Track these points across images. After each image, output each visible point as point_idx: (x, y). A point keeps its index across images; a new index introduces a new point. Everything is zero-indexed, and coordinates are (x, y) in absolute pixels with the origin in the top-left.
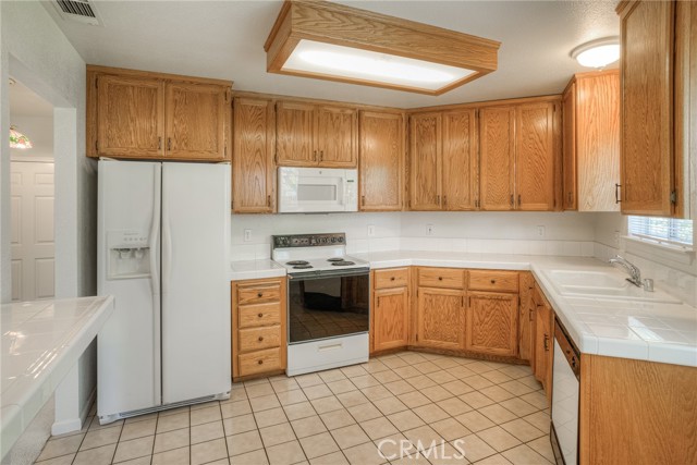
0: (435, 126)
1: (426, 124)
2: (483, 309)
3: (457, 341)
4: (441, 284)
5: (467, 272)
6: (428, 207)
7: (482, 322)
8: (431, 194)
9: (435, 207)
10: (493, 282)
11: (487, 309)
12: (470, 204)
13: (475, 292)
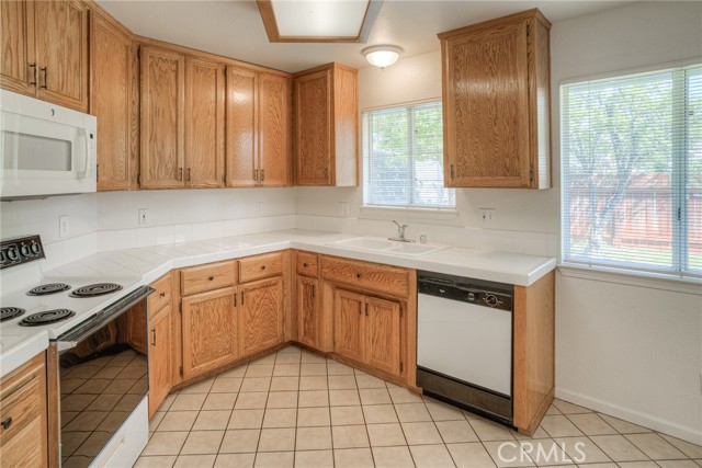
0: (177, 72)
1: (165, 67)
2: (254, 302)
3: (230, 352)
4: (212, 284)
5: (238, 263)
6: (167, 183)
7: (253, 318)
8: (170, 166)
9: (176, 183)
10: (264, 268)
11: (257, 300)
12: (216, 178)
13: (246, 285)
